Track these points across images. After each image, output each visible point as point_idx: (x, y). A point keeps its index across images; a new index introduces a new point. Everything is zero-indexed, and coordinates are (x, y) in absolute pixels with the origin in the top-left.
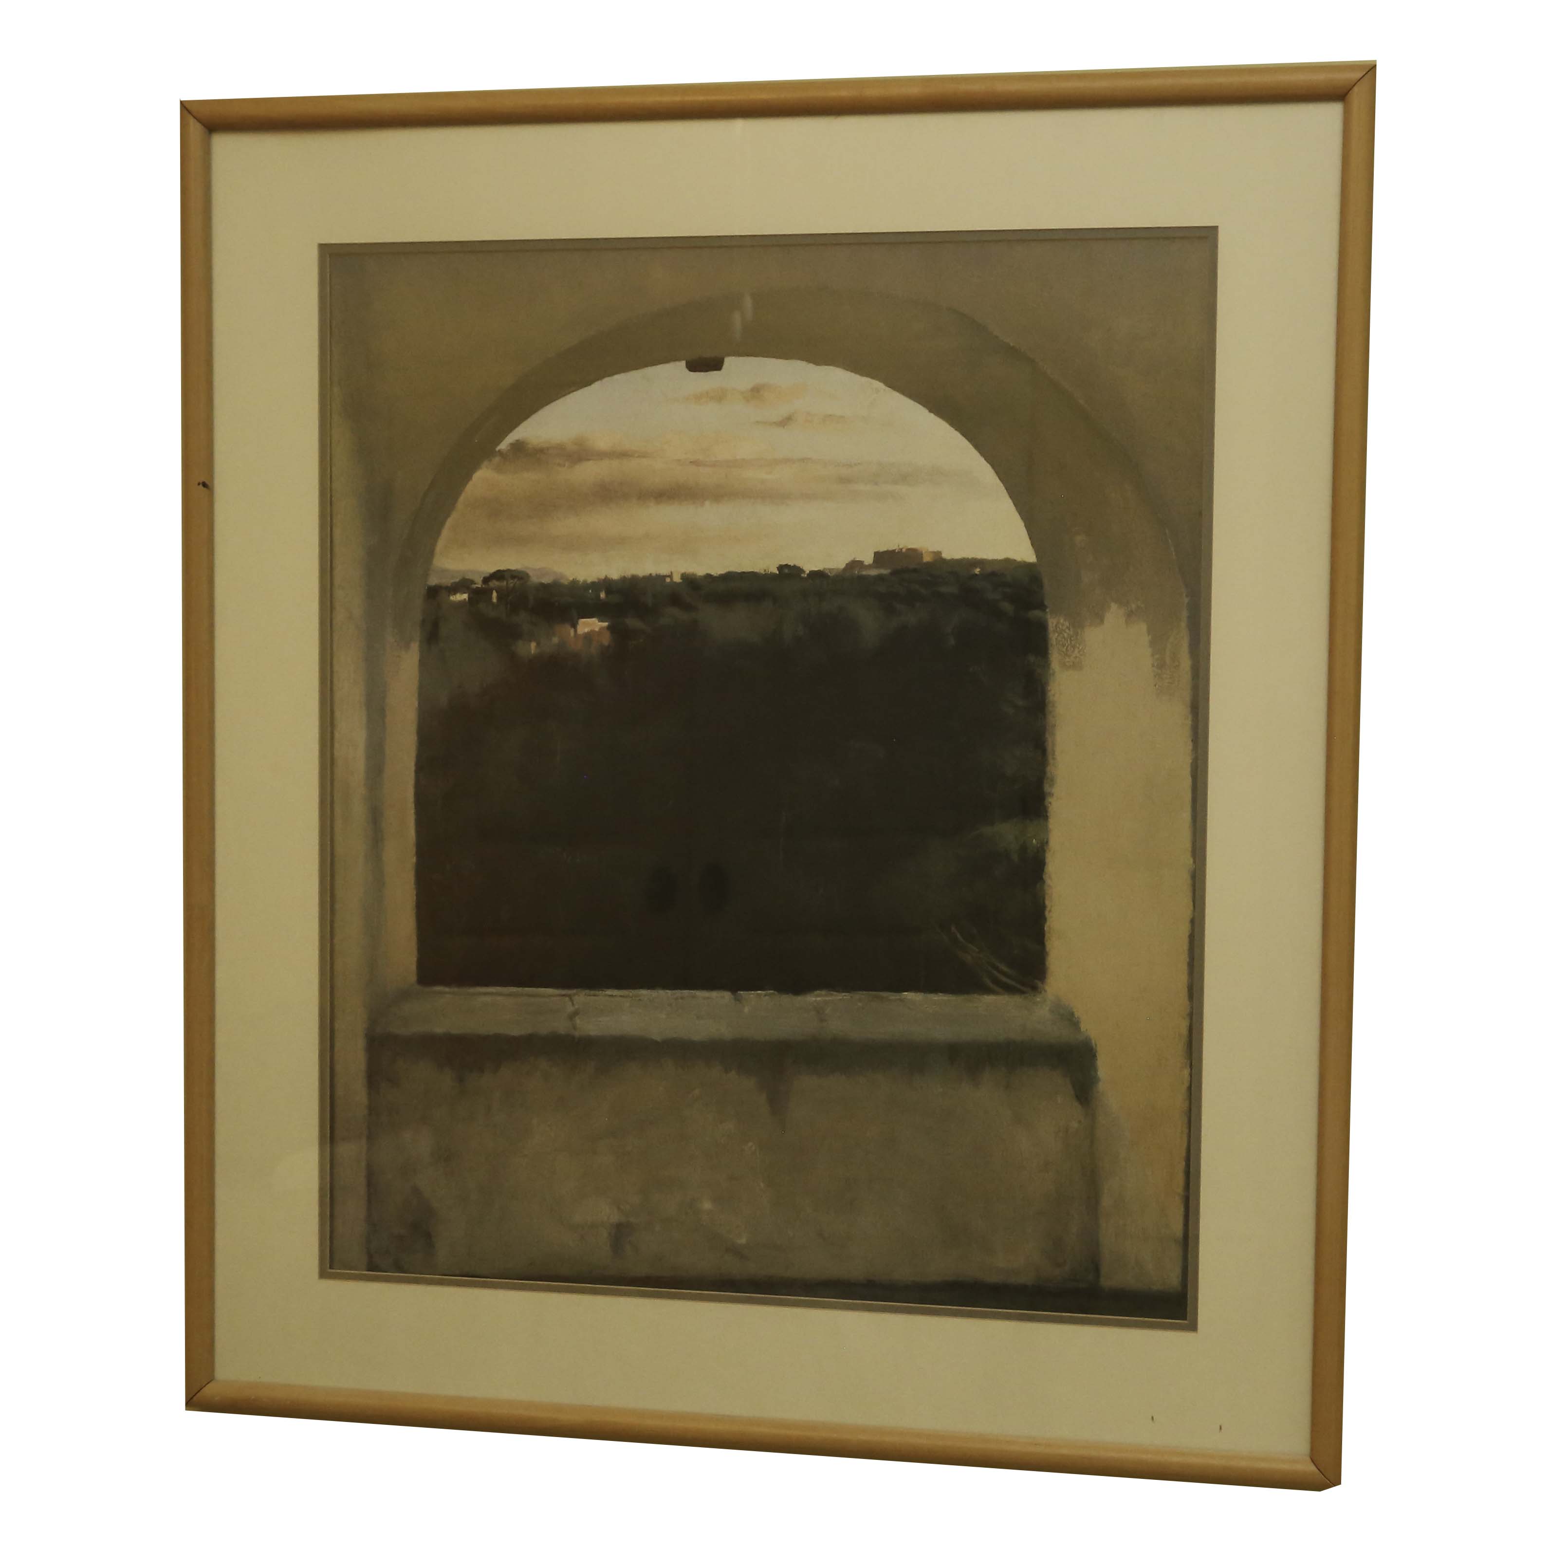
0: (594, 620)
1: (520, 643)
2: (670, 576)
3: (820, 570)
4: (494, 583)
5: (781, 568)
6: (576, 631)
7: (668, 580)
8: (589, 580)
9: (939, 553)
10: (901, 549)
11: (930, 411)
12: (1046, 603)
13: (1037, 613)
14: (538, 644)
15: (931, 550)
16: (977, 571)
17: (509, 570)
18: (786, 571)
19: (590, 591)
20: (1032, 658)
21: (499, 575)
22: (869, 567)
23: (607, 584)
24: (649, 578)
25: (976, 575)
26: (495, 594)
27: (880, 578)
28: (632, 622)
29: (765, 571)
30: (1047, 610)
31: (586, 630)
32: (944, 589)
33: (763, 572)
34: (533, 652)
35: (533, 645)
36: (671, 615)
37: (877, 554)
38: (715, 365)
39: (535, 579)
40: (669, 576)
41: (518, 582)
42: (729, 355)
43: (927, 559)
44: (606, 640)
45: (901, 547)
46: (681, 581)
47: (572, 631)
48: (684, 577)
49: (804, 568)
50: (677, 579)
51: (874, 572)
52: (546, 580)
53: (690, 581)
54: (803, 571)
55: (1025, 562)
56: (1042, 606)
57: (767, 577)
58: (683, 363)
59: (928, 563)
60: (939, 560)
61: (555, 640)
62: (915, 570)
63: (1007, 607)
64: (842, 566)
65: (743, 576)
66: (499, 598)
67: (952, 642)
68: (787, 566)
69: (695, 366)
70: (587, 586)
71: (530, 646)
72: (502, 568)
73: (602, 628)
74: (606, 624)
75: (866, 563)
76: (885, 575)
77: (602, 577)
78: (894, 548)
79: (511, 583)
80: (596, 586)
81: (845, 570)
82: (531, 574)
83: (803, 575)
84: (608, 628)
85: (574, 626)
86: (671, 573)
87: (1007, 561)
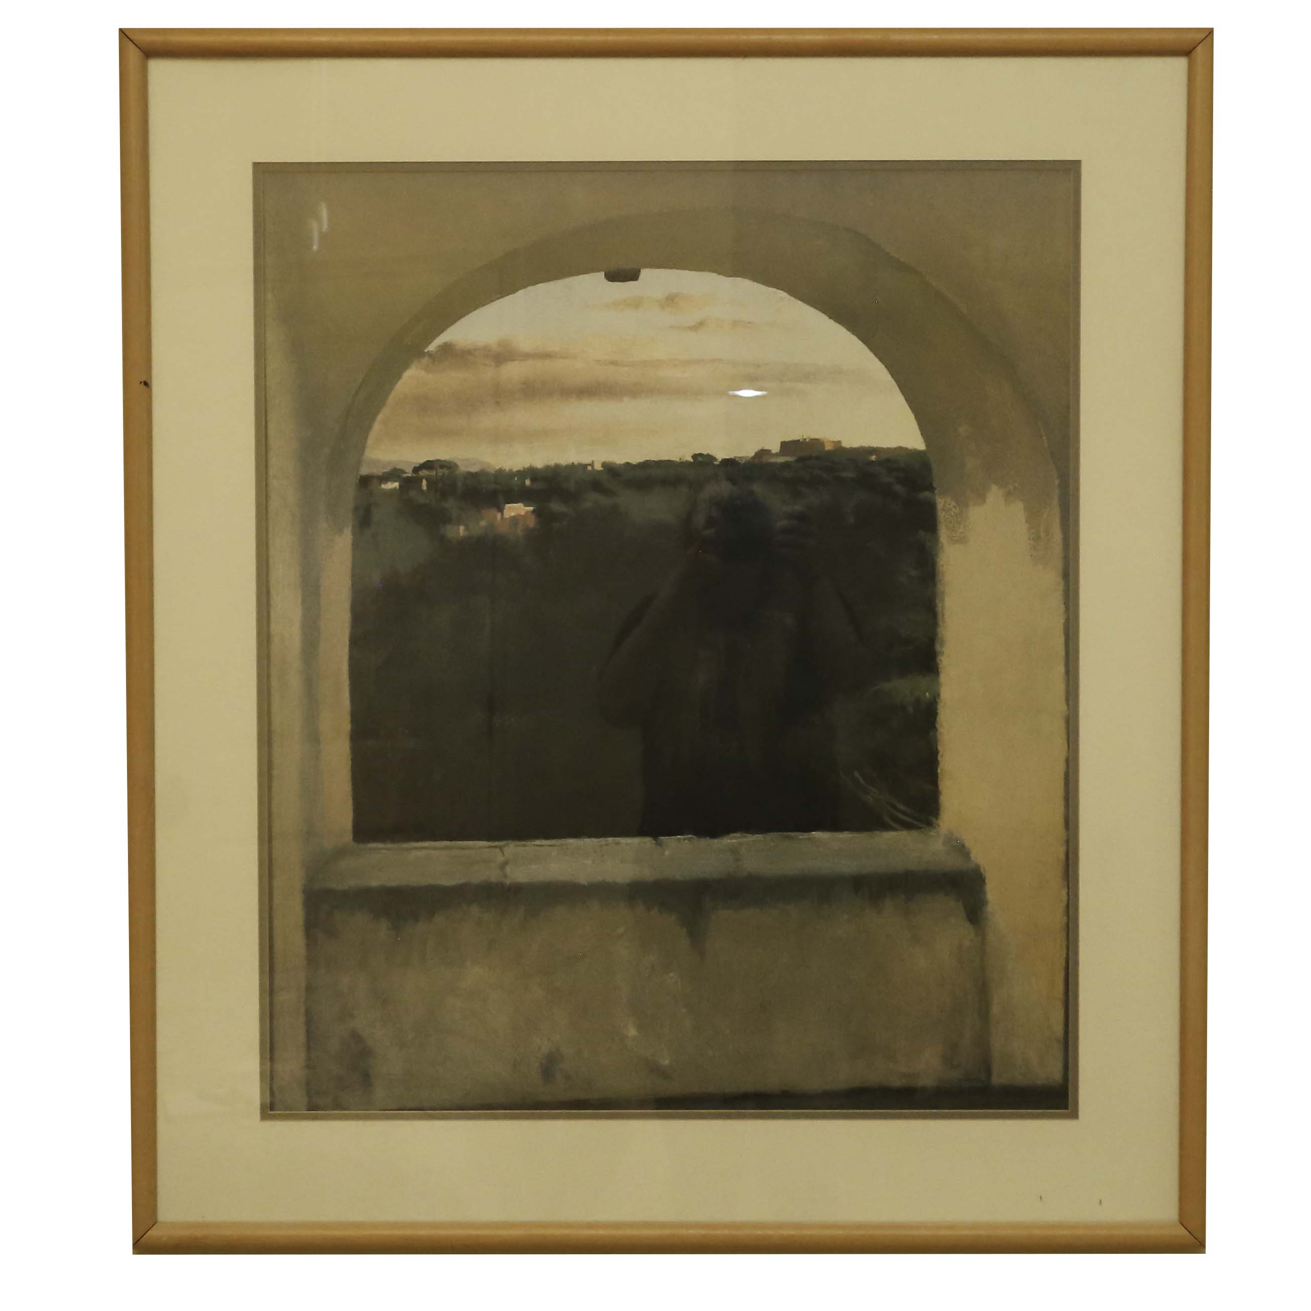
0: (520, 505)
1: (449, 527)
2: (592, 465)
3: (731, 459)
4: (424, 473)
5: (695, 456)
6: (502, 515)
7: (589, 468)
8: (515, 470)
9: (839, 442)
10: (805, 439)
11: (830, 318)
12: (934, 485)
13: (927, 494)
14: (467, 528)
15: (832, 439)
16: (873, 458)
17: (438, 460)
18: (700, 459)
19: (516, 479)
20: (922, 533)
21: (428, 465)
22: (777, 455)
23: (532, 473)
24: (572, 467)
25: (873, 461)
26: (424, 483)
27: (786, 465)
28: (556, 506)
29: (680, 459)
30: (936, 492)
31: (513, 514)
32: (844, 474)
33: (678, 460)
34: (461, 534)
35: (462, 528)
36: (592, 500)
37: (784, 444)
38: (632, 275)
39: (463, 468)
40: (589, 465)
41: (447, 471)
42: (646, 267)
43: (828, 447)
44: (532, 522)
45: (805, 437)
46: (602, 469)
47: (499, 515)
48: (604, 465)
49: (717, 457)
50: (598, 467)
51: (781, 460)
52: (474, 469)
53: (611, 470)
54: (715, 459)
55: (915, 449)
56: (931, 488)
57: (684, 464)
58: (603, 273)
59: (829, 451)
60: (839, 450)
61: (483, 523)
62: (817, 458)
63: (898, 488)
64: (751, 454)
65: (659, 464)
66: (428, 486)
67: (852, 520)
68: (700, 455)
69: (613, 277)
70: (512, 475)
71: (459, 529)
72: (431, 459)
73: (527, 512)
74: (532, 508)
75: (774, 451)
76: (791, 462)
77: (527, 465)
78: (799, 439)
79: (441, 472)
80: (523, 474)
81: (753, 458)
82: (459, 464)
83: (715, 463)
84: (533, 512)
85: (501, 510)
86: (593, 462)
87: (900, 448)
